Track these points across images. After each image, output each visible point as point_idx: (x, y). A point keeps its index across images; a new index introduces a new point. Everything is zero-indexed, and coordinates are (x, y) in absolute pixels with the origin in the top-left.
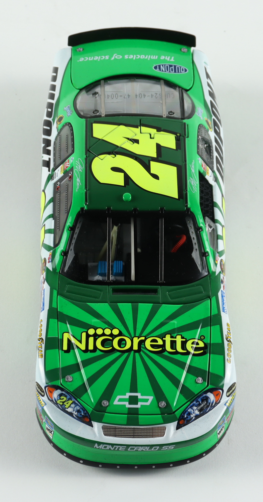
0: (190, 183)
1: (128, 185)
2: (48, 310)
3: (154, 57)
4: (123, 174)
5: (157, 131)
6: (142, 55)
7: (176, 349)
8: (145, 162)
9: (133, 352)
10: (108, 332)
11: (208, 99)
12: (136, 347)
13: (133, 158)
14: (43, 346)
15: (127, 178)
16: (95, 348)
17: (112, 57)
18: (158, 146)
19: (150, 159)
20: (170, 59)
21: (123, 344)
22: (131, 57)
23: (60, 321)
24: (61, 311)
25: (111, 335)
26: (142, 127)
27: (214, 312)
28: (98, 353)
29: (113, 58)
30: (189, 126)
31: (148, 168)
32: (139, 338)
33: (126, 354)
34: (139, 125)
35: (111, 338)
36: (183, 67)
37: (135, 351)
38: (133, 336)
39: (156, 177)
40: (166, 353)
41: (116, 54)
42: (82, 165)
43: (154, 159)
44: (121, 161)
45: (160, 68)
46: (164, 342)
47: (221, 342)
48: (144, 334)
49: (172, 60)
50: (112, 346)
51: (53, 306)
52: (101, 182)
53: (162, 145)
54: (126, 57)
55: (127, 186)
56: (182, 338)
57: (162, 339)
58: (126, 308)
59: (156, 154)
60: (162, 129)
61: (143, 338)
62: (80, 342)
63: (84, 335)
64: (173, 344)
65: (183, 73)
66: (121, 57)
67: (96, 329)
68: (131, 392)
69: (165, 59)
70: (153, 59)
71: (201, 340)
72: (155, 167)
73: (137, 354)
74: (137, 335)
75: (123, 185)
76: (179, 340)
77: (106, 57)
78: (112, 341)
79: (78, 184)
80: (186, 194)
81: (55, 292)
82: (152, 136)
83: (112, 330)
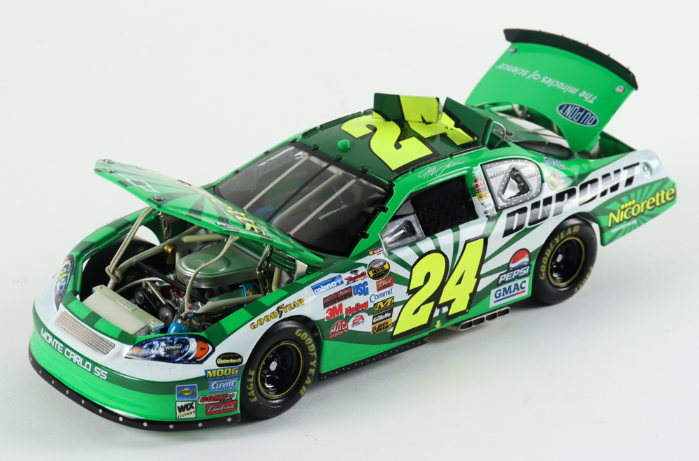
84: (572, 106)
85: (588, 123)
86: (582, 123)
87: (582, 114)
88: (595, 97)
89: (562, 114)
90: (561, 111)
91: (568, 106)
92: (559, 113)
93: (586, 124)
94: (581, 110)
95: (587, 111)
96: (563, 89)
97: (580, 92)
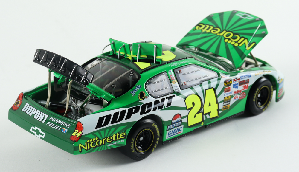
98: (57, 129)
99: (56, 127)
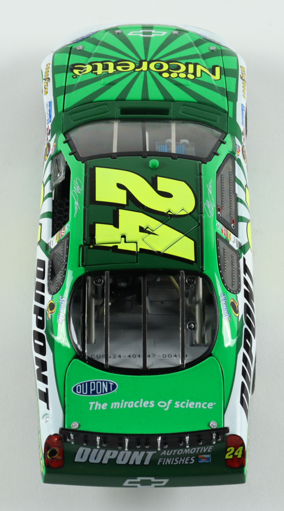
0: (81, 187)
1: (152, 178)
2: (237, 101)
3: (115, 405)
4: (159, 189)
5: (116, 247)
6: (131, 408)
7: (103, 65)
8: (133, 204)
9: (148, 60)
10: (174, 75)
11: (48, 358)
12: (145, 64)
13: (147, 207)
14: (240, 73)
15: (154, 185)
16: (187, 65)
17: (170, 404)
18: (116, 225)
19: (126, 207)
20: (94, 405)
21: (158, 66)
22: (145, 404)
23: (224, 88)
24: (223, 97)
25: (170, 73)
26: (135, 250)
27: (60, 98)
28: (184, 62)
29: (170, 402)
30: (78, 265)
31: (130, 196)
32: (142, 70)
33: (155, 59)
34: (139, 254)
35: (170, 70)
36: (77, 394)
37: (145, 61)
38: (148, 72)
39: (120, 186)
40: (114, 61)
41: (165, 409)
42: (207, 208)
43: (122, 207)
44: (160, 205)
45: (109, 385)
46: (115, 68)
47: (56, 75)
48: (135, 74)
49: (92, 403)
50: (169, 65)
51: (232, 103)
52: (183, 183)
53: (112, 226)
54: (152, 405)
55: (154, 176)
56: (96, 73)
57: (117, 70)
58: (155, 94)
59: (120, 214)
60: (111, 250)
61: (136, 70)
62: (202, 71)
63: (198, 74)
64: (106, 67)
65: (78, 384)
66: (159, 404)
67: (187, 78)
68: (150, 38)
69: (102, 405)
70: (116, 402)
71: (76, 75)
72: (121, 198)
73: (143, 58)
74: (143, 73)
75: (158, 177)
76: (100, 70)
77: (178, 406)
78: (169, 69)
79: (210, 187)
80: (85, 172)
81: (231, 115)
82: (123, 239)
83: (170, 76)
84: (105, 392)
85: (80, 386)
86: (85, 383)
87: (91, 390)
88: (91, 409)
89: (108, 382)
90: (111, 384)
91: (109, 391)
92: (112, 382)
93: (81, 384)
94: (94, 393)
95: (89, 393)
96: (126, 403)
97: (109, 407)
98: (186, 463)
99: (183, 460)
